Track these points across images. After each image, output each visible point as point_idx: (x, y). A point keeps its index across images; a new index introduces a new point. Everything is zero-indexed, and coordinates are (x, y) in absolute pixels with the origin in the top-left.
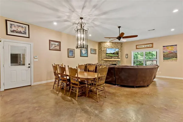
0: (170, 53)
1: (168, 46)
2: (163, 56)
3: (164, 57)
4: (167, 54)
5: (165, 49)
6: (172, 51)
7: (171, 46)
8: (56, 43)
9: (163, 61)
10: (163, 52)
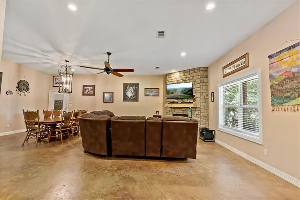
0: (289, 79)
1: (281, 52)
2: (270, 91)
3: (272, 93)
4: (279, 85)
5: (275, 65)
6: (295, 70)
7: (290, 49)
8: (90, 88)
9: (271, 108)
10: (271, 77)
